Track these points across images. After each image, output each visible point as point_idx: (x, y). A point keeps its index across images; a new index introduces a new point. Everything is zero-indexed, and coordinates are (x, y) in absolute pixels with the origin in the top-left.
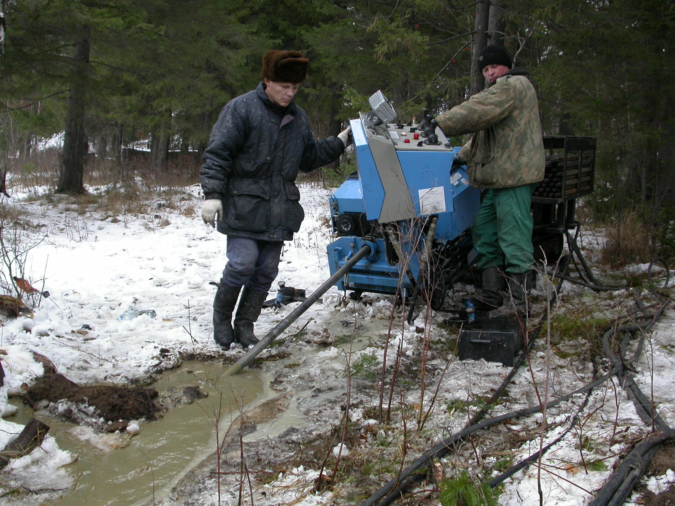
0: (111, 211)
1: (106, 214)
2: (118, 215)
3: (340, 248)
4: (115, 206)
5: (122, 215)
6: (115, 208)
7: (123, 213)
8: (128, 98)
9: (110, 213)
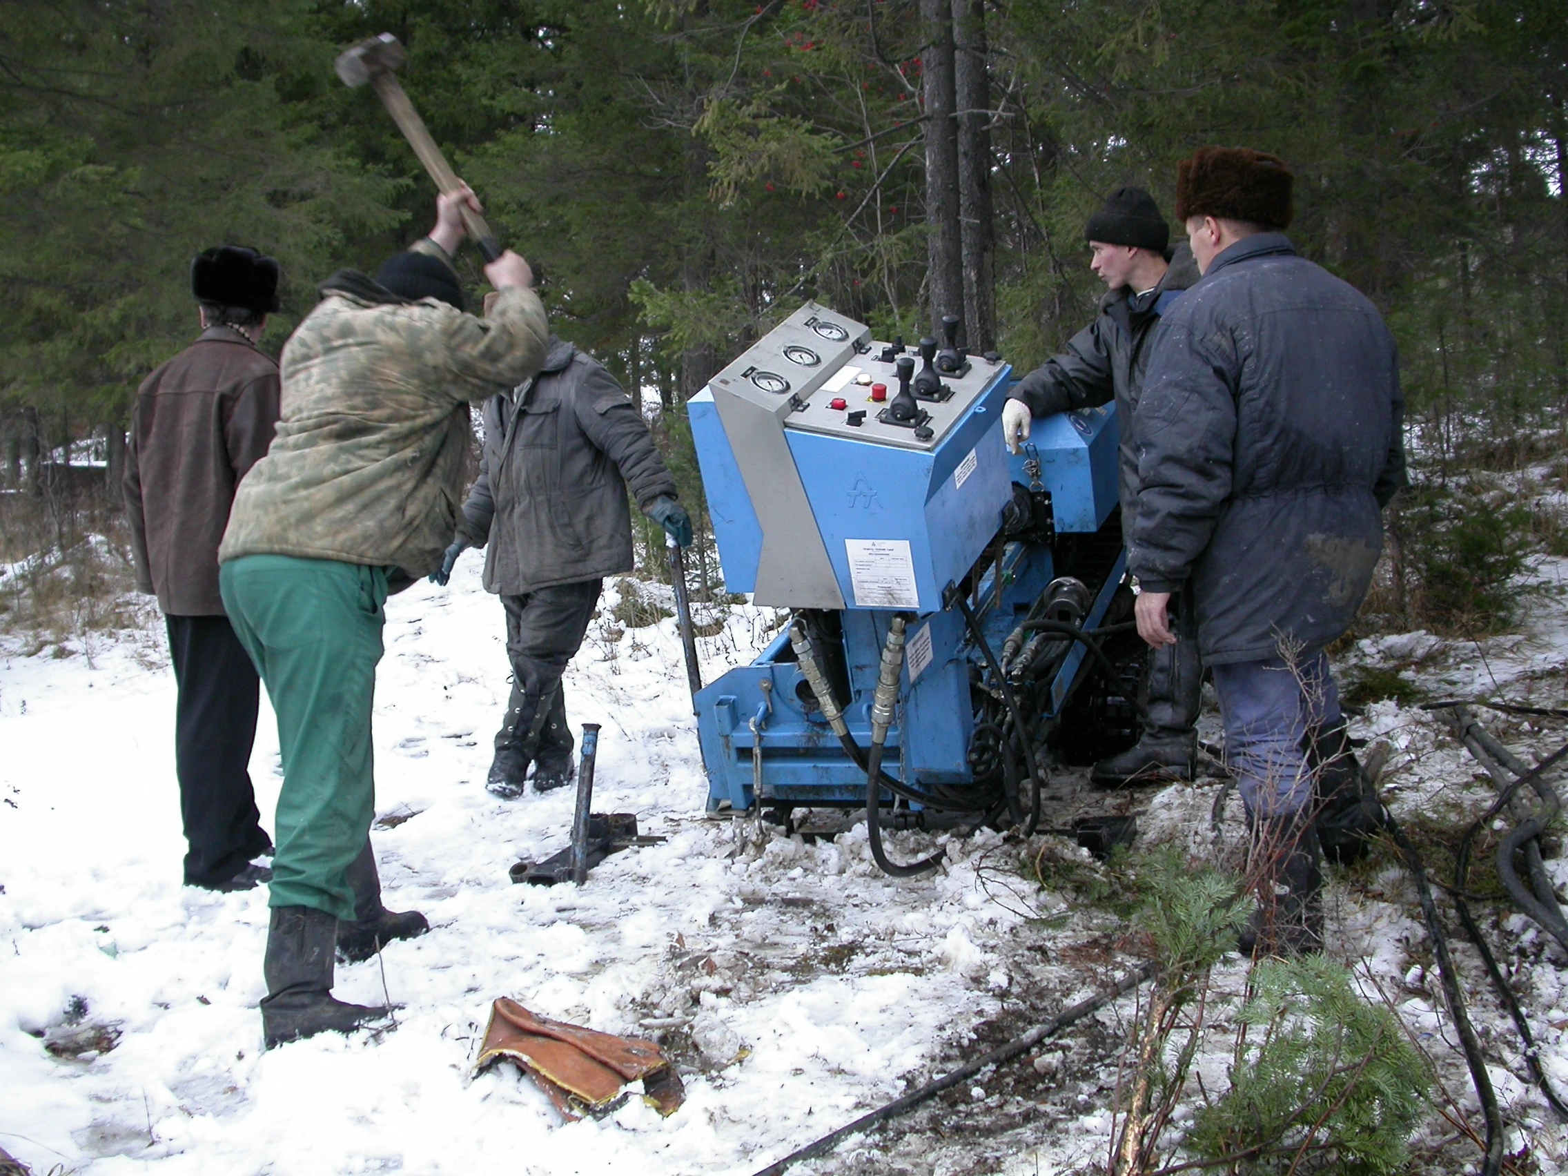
0: (48, 628)
1: (36, 637)
2: (67, 639)
3: (733, 697)
4: (55, 616)
5: (79, 636)
6: (56, 621)
7: (79, 632)
8: (46, 347)
9: (47, 635)
